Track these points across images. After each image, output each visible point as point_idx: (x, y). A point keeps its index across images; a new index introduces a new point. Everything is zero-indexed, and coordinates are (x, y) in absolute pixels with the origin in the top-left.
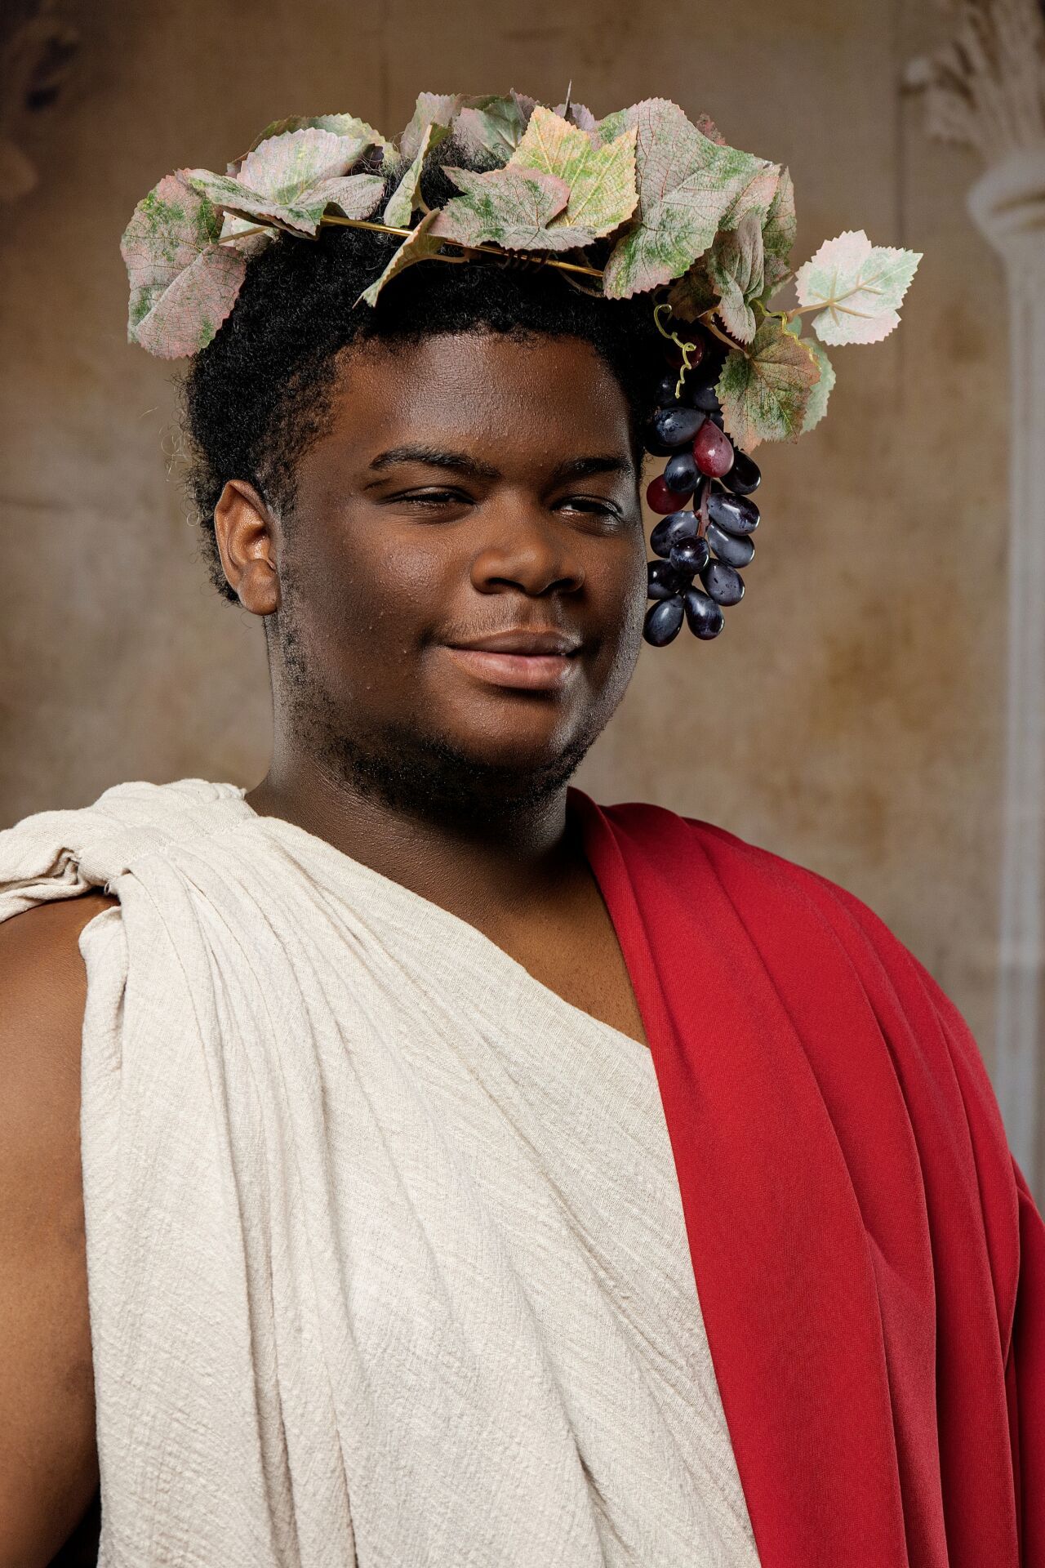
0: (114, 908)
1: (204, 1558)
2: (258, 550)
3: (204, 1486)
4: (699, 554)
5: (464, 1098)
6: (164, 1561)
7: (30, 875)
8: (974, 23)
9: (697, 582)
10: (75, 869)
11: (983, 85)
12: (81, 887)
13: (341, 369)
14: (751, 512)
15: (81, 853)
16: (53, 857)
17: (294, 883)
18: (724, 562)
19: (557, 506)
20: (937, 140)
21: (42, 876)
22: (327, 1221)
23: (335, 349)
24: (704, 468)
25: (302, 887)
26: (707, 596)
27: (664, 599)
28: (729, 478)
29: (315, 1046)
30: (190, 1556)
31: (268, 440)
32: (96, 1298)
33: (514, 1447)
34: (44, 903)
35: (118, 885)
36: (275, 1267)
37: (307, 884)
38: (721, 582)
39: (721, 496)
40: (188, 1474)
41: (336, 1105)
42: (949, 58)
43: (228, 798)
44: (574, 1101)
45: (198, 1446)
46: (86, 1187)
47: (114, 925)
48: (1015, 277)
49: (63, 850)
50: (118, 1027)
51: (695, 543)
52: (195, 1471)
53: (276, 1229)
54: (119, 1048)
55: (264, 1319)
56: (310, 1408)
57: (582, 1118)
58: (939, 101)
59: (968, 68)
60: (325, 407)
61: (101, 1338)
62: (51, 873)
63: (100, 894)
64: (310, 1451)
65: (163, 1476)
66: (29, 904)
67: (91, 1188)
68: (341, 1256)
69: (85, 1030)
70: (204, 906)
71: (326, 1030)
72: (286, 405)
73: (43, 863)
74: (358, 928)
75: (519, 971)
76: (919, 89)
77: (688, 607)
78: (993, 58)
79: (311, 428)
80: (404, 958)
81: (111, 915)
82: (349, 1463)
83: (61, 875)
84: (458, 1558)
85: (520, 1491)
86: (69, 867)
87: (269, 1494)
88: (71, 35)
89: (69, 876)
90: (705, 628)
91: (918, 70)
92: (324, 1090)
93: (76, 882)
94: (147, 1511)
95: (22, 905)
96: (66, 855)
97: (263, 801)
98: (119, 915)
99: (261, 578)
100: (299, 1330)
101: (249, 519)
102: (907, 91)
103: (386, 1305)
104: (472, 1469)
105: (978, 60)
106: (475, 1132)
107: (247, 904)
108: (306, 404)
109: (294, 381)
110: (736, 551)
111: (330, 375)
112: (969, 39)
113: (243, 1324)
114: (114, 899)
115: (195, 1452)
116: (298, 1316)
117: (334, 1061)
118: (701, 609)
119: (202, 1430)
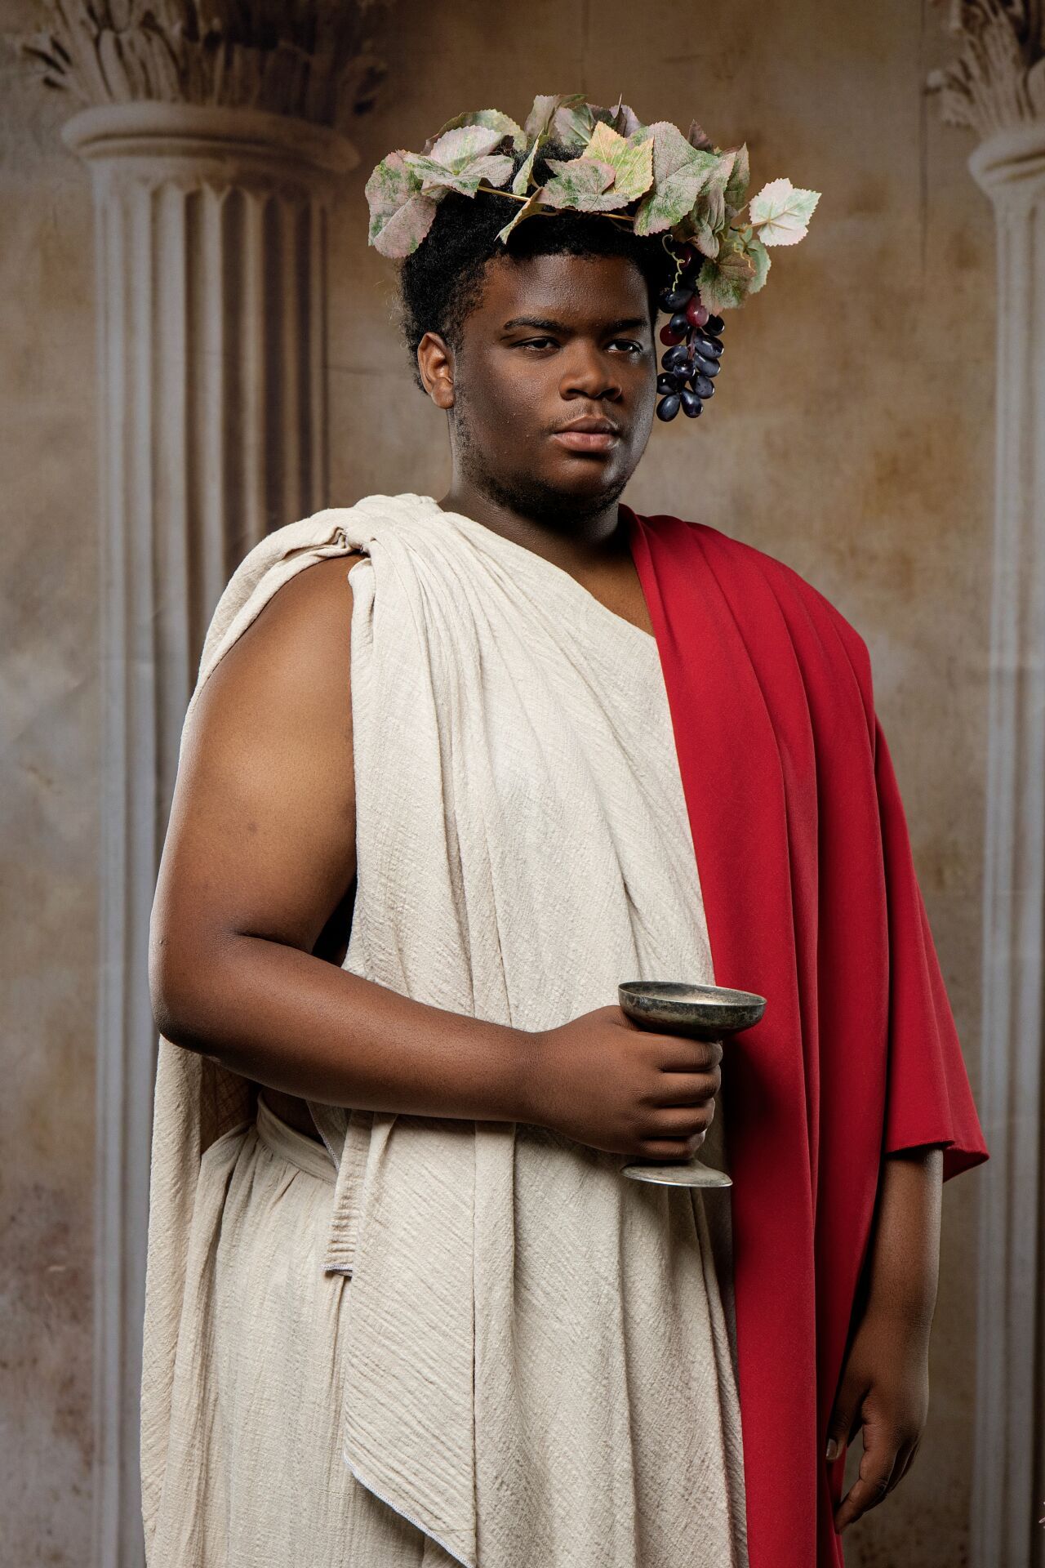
0: (367, 559)
1: (414, 908)
2: (442, 372)
3: (415, 868)
4: (690, 369)
5: (557, 663)
6: (393, 908)
7: (319, 542)
8: (973, 46)
9: (688, 385)
10: (344, 540)
11: (978, 87)
12: (348, 549)
13: (488, 271)
14: (718, 346)
15: (347, 530)
16: (332, 532)
17: (465, 547)
18: (703, 373)
19: (607, 347)
20: (948, 123)
21: (326, 543)
22: (481, 725)
23: (485, 259)
24: (692, 321)
25: (469, 549)
26: (694, 393)
27: (669, 395)
28: (706, 327)
29: (477, 633)
30: (406, 907)
31: (448, 308)
32: (358, 766)
33: (582, 850)
34: (327, 559)
35: (368, 546)
36: (454, 749)
37: (472, 548)
38: (702, 387)
39: (702, 337)
40: (406, 861)
41: (487, 665)
42: (956, 70)
43: (428, 504)
44: (616, 667)
45: (412, 846)
46: (353, 706)
47: (367, 568)
48: (999, 214)
49: (338, 529)
50: (371, 621)
51: (689, 363)
52: (410, 859)
53: (455, 729)
54: (371, 632)
55: (449, 778)
56: (472, 825)
57: (621, 677)
58: (949, 97)
59: (969, 76)
60: (479, 292)
61: (361, 786)
62: (331, 541)
63: (358, 553)
64: (471, 848)
65: (393, 862)
66: (320, 559)
67: (356, 707)
68: (489, 744)
69: (353, 622)
70: (416, 558)
71: (482, 625)
72: (458, 289)
73: (326, 537)
74: (500, 572)
75: (587, 595)
76: (938, 90)
77: (683, 400)
78: (985, 69)
79: (471, 304)
80: (524, 587)
81: (365, 563)
82: (492, 855)
83: (336, 543)
84: (550, 909)
85: (585, 874)
86: (341, 539)
87: (451, 871)
88: (382, 66)
89: (341, 544)
90: (693, 411)
91: (935, 78)
92: (481, 657)
93: (345, 547)
94: (383, 880)
95: (316, 560)
96: (339, 531)
97: (448, 504)
98: (370, 563)
99: (445, 387)
100: (466, 784)
101: (437, 354)
102: (928, 92)
103: (514, 772)
104: (559, 861)
105: (975, 70)
106: (563, 682)
107: (438, 555)
108: (469, 290)
109: (462, 276)
110: (709, 367)
111: (482, 274)
112: (969, 57)
113: (438, 778)
114: (367, 555)
115: (410, 849)
116: (466, 777)
117: (486, 641)
118: (690, 401)
119: (414, 837)
